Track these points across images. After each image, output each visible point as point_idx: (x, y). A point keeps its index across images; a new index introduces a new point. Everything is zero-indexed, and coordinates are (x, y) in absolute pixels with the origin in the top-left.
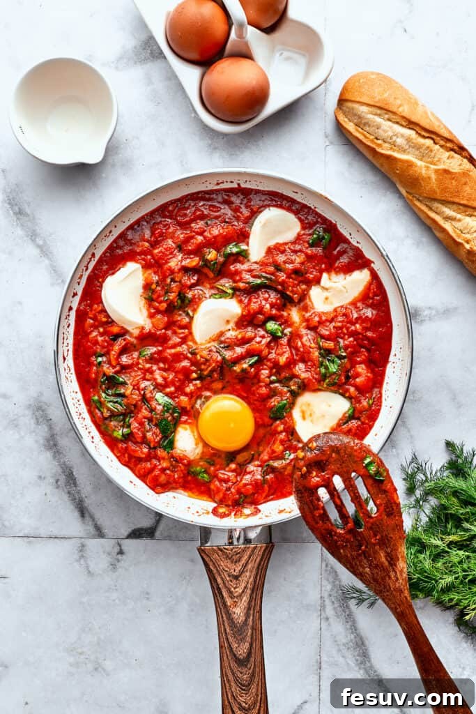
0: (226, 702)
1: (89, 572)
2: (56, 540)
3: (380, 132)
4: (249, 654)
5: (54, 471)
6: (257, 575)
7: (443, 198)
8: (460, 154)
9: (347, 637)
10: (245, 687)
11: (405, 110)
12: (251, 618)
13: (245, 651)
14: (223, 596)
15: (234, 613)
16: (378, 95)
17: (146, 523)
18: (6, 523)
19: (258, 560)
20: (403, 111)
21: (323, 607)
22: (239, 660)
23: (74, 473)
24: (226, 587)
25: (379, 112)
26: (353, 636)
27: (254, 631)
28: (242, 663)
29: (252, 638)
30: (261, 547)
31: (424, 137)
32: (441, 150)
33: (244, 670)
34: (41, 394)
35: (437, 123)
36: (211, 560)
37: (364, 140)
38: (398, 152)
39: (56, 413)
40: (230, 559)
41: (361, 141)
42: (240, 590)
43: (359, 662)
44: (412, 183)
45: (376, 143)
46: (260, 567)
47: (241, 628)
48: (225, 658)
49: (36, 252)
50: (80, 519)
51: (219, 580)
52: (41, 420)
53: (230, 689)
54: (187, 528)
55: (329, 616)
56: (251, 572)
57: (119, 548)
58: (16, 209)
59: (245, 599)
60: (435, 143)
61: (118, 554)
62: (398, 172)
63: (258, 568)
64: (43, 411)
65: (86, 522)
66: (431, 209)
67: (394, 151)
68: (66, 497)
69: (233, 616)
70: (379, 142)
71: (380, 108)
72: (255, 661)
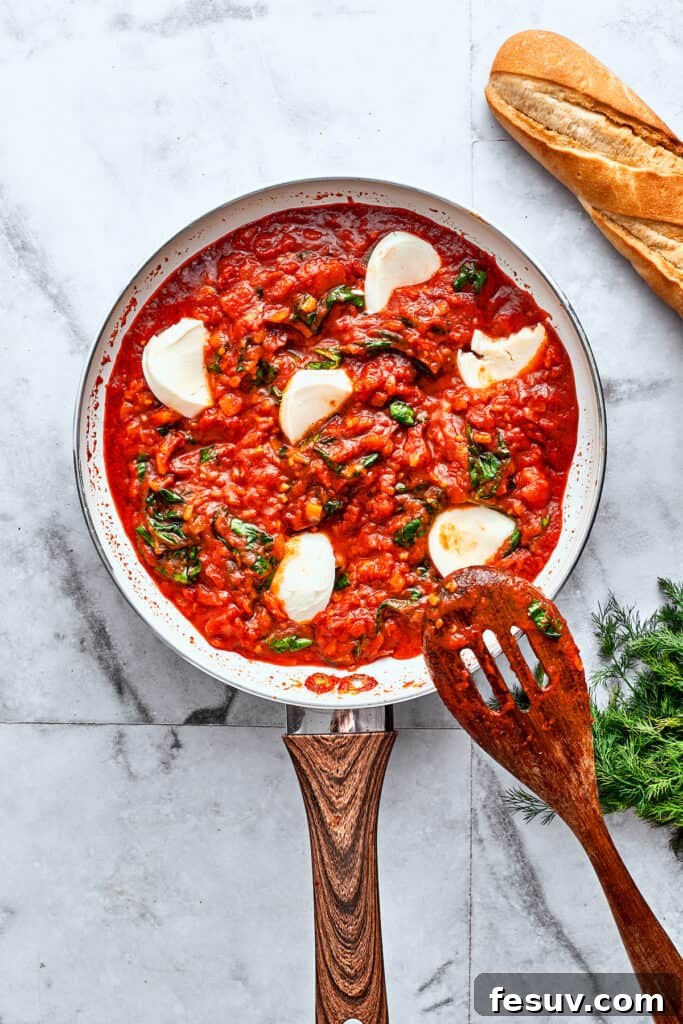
0: (322, 966)
1: (131, 774)
2: (83, 728)
3: (553, 119)
4: (358, 895)
5: (78, 626)
6: (370, 777)
7: (648, 216)
8: (672, 151)
9: (510, 866)
10: (351, 943)
11: (589, 85)
12: (361, 841)
13: (352, 890)
14: (319, 809)
15: (337, 834)
16: (549, 63)
17: (213, 701)
18: (9, 703)
19: (372, 756)
20: (587, 86)
21: (474, 823)
22: (342, 903)
23: (107, 630)
24: (324, 795)
25: (550, 88)
26: (518, 867)
27: (365, 863)
28: (346, 907)
29: (362, 872)
30: (378, 737)
31: (618, 125)
32: (644, 144)
33: (350, 918)
34: (57, 514)
35: (637, 105)
36: (303, 755)
37: (530, 132)
38: (581, 147)
39: (78, 541)
40: (330, 753)
41: (523, 133)
42: (345, 800)
43: (528, 904)
44: (601, 194)
45: (545, 135)
46: (376, 768)
47: (346, 856)
48: (322, 900)
49: (48, 304)
50: (117, 695)
51: (314, 785)
52: (57, 551)
53: (328, 945)
54: (273, 708)
55: (484, 836)
56: (362, 773)
57: (173, 738)
58: (18, 242)
59: (353, 813)
60: (635, 134)
61: (173, 747)
62: (580, 177)
63: (372, 768)
64: (60, 538)
65: (125, 700)
66: (629, 233)
67: (573, 147)
68: (95, 665)
69: (335, 838)
70: (551, 133)
71: (552, 82)
72: (366, 905)
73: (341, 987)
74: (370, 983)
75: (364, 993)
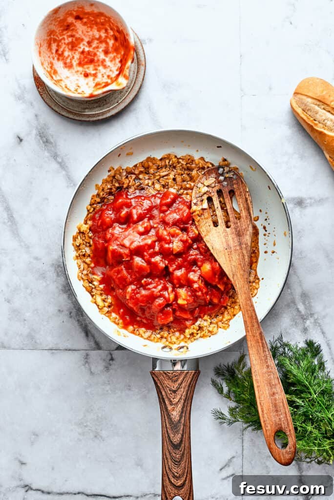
0: (165, 473)
3: (318, 116)
4: (181, 441)
6: (188, 390)
10: (178, 463)
12: (183, 418)
13: (178, 439)
14: (165, 404)
16: (319, 92)
19: (189, 381)
22: (174, 445)
24: (168, 397)
25: (318, 103)
27: (185, 427)
28: (176, 447)
29: (183, 431)
30: (192, 373)
33: (177, 452)
36: (159, 380)
37: (307, 121)
38: (328, 130)
40: (170, 379)
41: (304, 120)
42: (176, 400)
45: (313, 123)
46: (191, 386)
47: (177, 424)
48: (165, 443)
51: (163, 393)
53: (168, 463)
56: (184, 388)
59: (180, 406)
63: (189, 386)
69: (172, 416)
70: (316, 122)
71: (320, 101)
72: (185, 446)
73: (173, 482)
74: (186, 480)
75: (183, 485)
